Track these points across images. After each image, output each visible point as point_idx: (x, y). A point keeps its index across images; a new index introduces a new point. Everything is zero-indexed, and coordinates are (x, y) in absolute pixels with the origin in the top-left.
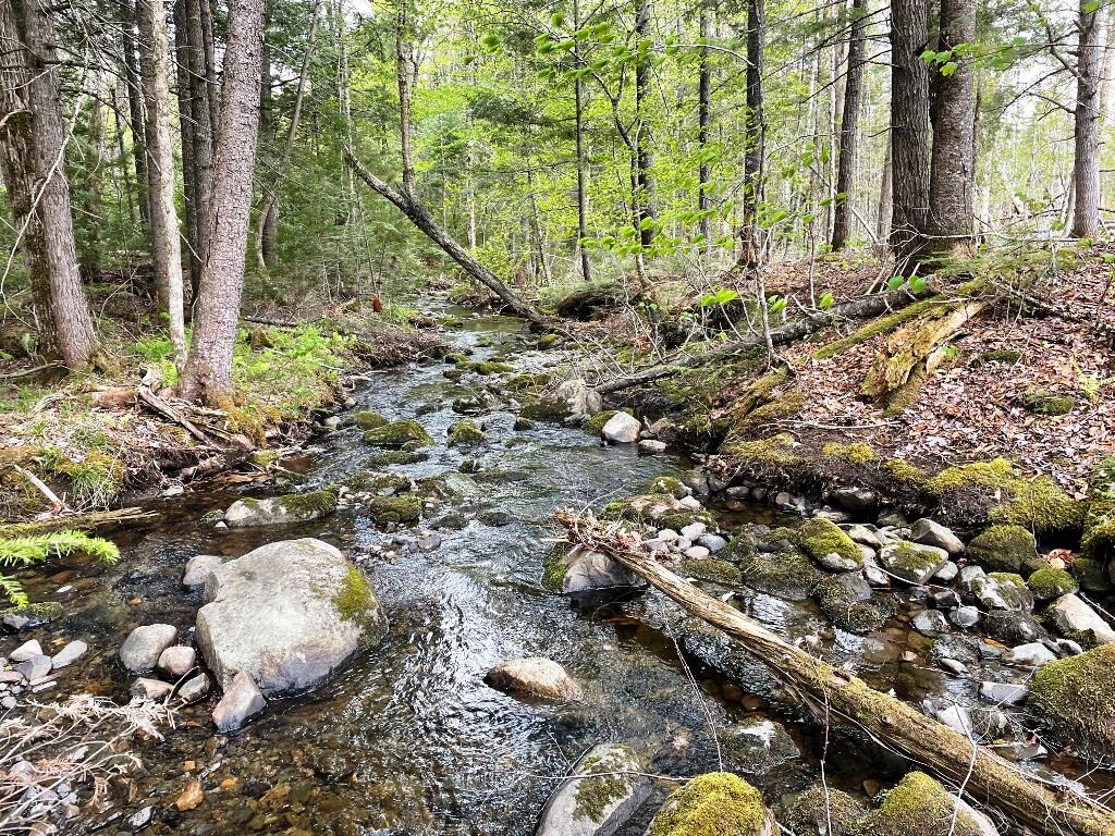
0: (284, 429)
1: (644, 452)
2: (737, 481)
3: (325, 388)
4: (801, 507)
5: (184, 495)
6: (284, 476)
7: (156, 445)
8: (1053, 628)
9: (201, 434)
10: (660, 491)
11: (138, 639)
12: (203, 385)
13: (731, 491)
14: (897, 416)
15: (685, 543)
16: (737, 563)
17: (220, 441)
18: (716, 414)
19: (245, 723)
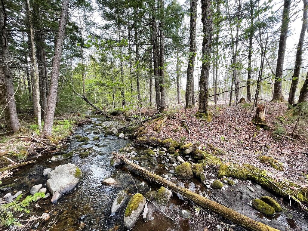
0: (62, 141)
1: (125, 139)
2: (139, 143)
3: (69, 132)
4: (147, 146)
5: (41, 156)
6: (62, 150)
7: (35, 147)
8: (177, 161)
9: (45, 144)
10: (128, 146)
11: (34, 188)
12: (46, 135)
13: (138, 145)
14: (158, 133)
15: (132, 155)
16: (139, 157)
17: (49, 145)
18: (135, 133)
19: (58, 201)
